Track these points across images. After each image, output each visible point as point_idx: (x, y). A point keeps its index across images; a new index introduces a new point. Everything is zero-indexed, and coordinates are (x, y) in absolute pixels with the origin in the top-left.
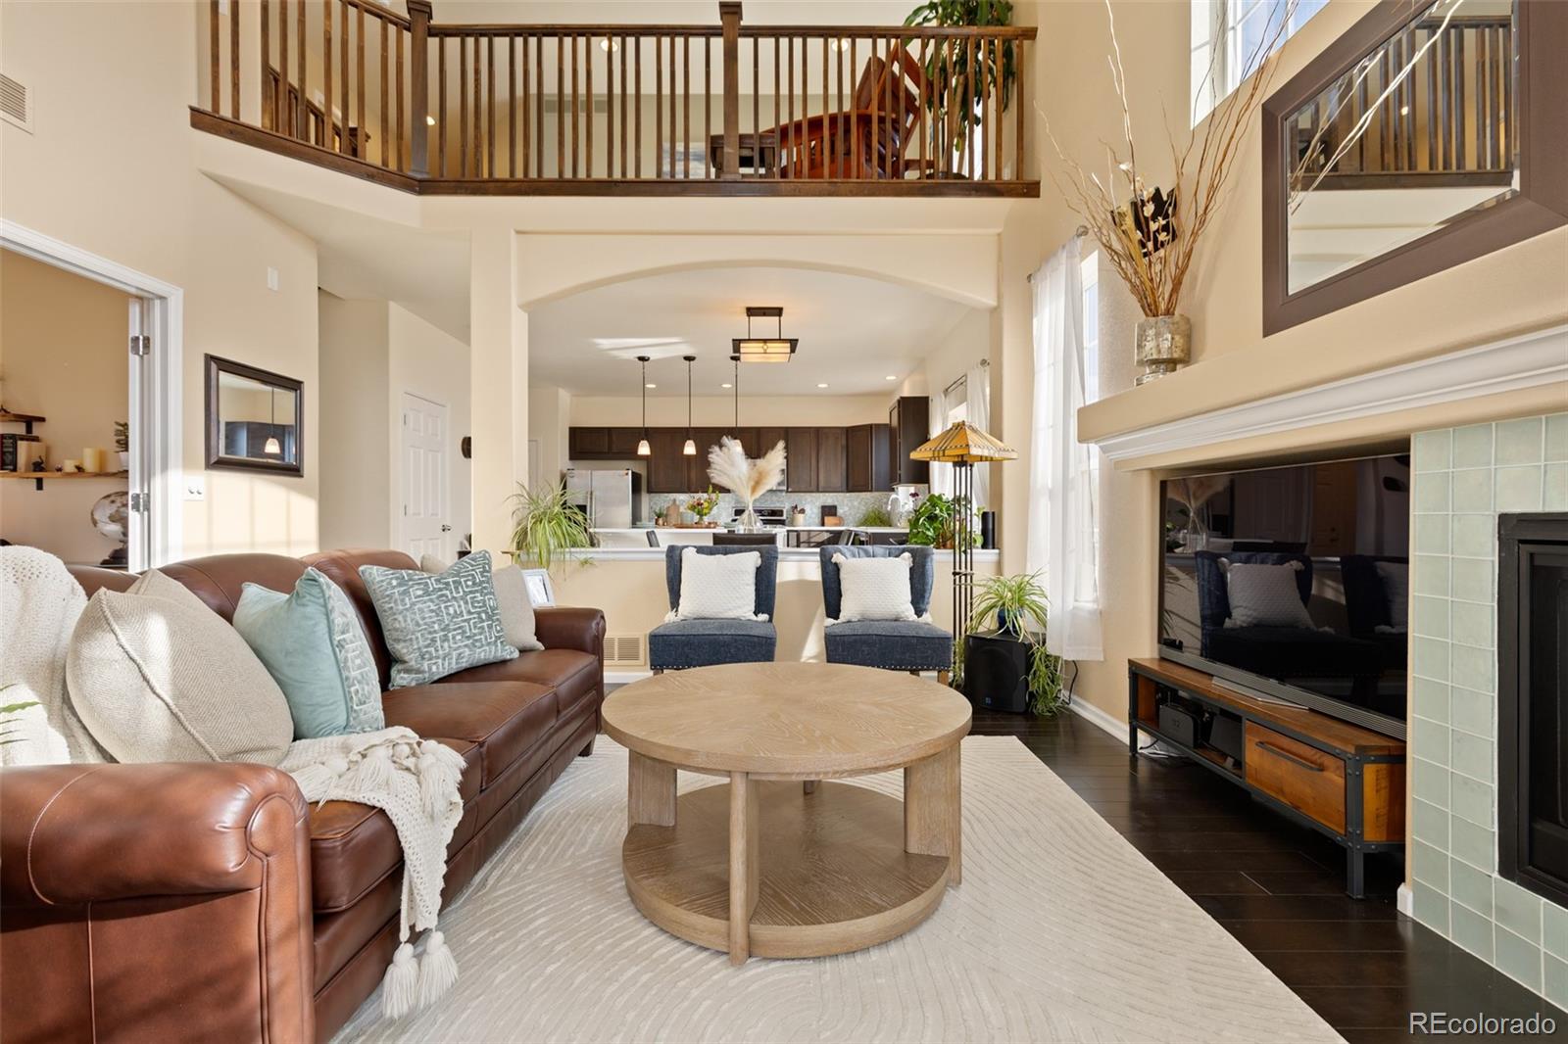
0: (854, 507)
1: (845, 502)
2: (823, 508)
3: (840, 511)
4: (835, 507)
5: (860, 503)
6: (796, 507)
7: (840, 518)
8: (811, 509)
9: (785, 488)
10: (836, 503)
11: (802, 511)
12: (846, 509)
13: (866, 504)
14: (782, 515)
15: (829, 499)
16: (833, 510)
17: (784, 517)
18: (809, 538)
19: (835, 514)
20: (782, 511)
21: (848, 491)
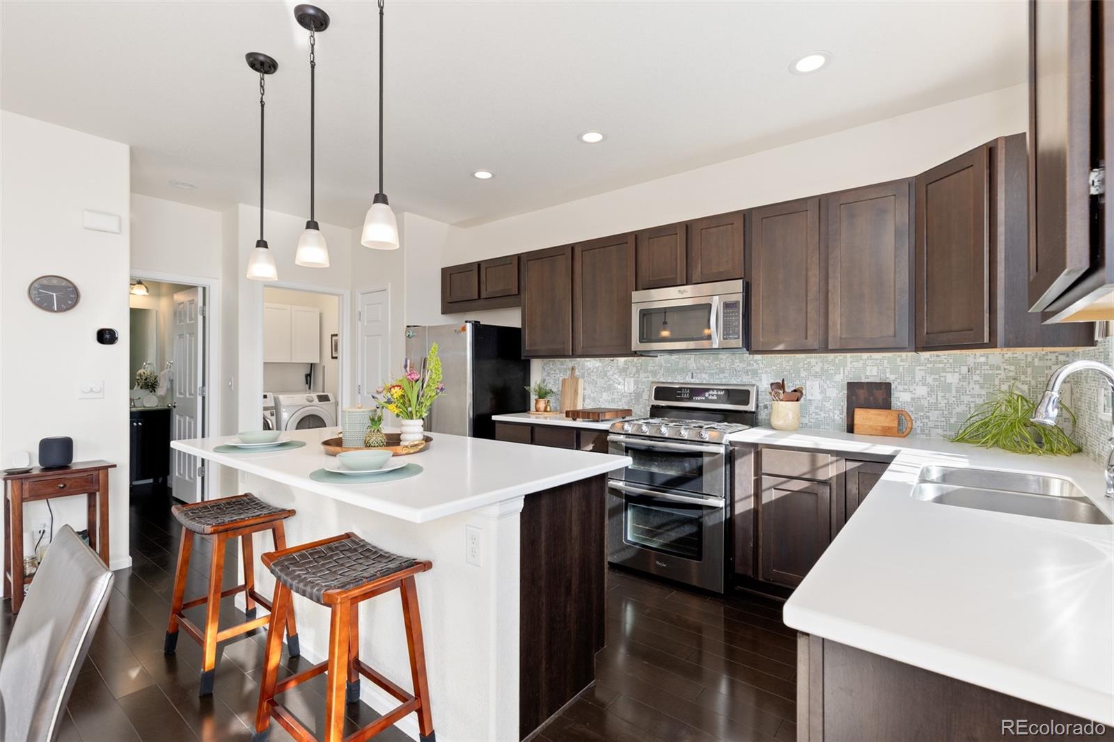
0: (947, 388)
1: (919, 375)
2: (853, 387)
3: (901, 397)
4: (886, 387)
5: (963, 378)
6: (781, 386)
7: (901, 416)
8: (823, 391)
9: (739, 343)
10: (890, 377)
11: (797, 395)
12: (922, 391)
13: (987, 378)
14: (746, 403)
15: (870, 367)
16: (879, 394)
17: (751, 407)
18: (814, 468)
19: (886, 405)
20: (747, 393)
21: (919, 348)
